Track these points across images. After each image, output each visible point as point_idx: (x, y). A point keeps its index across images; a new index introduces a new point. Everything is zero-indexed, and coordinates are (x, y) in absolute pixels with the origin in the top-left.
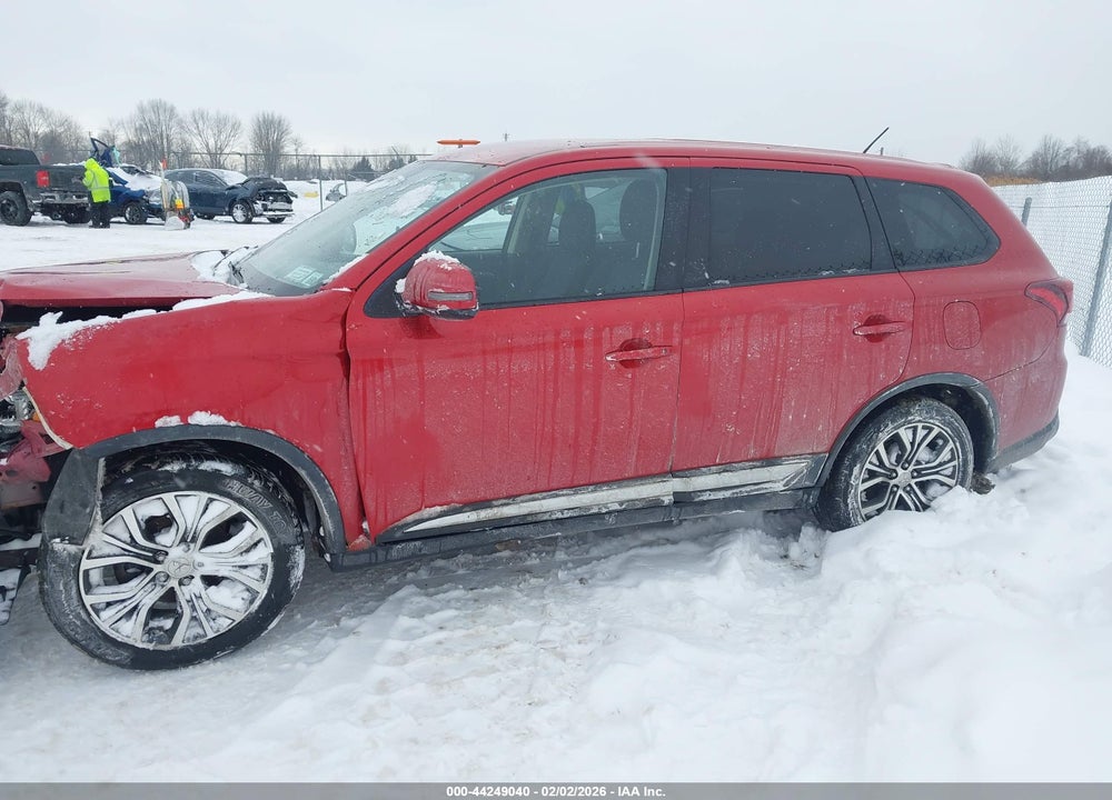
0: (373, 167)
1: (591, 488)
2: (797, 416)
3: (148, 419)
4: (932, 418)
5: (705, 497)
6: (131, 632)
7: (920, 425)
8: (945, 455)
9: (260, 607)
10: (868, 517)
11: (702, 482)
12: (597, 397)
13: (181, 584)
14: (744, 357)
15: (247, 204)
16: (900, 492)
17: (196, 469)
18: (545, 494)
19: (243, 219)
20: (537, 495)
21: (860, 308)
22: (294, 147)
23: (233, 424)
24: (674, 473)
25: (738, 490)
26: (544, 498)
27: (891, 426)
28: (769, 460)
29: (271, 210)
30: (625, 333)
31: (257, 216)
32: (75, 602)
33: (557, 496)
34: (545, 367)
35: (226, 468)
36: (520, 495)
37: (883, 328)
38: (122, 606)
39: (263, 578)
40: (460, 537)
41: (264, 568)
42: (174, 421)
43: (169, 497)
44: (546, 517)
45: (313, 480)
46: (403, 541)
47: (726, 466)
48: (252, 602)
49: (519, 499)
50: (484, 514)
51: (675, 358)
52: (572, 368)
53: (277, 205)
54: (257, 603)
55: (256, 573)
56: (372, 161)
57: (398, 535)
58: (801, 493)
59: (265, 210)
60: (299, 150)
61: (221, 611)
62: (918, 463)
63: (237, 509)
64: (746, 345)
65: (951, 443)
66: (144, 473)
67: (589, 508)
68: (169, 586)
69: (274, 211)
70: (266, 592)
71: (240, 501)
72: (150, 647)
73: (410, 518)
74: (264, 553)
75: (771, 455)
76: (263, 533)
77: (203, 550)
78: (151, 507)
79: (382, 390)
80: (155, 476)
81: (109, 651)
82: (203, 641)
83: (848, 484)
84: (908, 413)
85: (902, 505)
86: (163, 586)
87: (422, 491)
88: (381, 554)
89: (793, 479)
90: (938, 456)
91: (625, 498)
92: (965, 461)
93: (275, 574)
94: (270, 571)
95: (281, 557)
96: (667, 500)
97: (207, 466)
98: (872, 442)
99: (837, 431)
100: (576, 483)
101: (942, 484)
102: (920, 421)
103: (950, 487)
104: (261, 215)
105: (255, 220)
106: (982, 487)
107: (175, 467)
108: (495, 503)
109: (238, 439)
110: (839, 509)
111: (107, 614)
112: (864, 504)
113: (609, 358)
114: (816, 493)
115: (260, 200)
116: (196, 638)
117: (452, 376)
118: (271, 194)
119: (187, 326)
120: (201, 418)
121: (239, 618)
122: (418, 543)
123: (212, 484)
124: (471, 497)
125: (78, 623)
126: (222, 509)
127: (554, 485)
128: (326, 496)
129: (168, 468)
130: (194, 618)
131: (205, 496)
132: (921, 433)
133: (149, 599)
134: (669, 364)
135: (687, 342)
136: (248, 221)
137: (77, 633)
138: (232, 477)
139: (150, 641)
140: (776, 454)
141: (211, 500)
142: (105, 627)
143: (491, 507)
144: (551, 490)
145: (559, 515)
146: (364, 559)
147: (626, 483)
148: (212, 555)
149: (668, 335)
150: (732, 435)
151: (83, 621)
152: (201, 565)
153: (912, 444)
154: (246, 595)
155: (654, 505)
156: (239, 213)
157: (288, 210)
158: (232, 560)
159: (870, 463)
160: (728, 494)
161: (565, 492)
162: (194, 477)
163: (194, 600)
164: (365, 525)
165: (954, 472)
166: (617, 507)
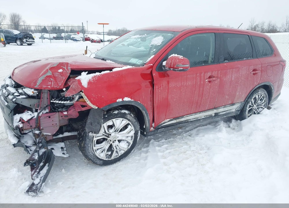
0: (47, 29)
1: (199, 113)
2: (239, 93)
3: (115, 100)
4: (262, 93)
5: (221, 114)
6: (102, 156)
7: (260, 94)
8: (263, 101)
9: (131, 147)
10: (249, 117)
11: (221, 110)
12: (203, 90)
13: (113, 142)
14: (231, 79)
15: (21, 40)
16: (254, 110)
17: (121, 112)
18: (189, 115)
19: (20, 44)
20: (188, 115)
21: (252, 68)
22: (23, 23)
23: (132, 100)
24: (215, 108)
25: (226, 112)
26: (189, 116)
27: (255, 95)
28: (233, 104)
29: (28, 42)
30: (209, 74)
31: (24, 43)
32: (92, 149)
33: (192, 115)
34: (194, 83)
35: (127, 112)
36: (184, 116)
37: (256, 72)
38: (101, 149)
39: (132, 139)
40: (172, 127)
41: (132, 137)
42: (121, 100)
43: (114, 120)
44: (190, 121)
45: (146, 114)
46: (160, 128)
47: (225, 106)
48: (129, 146)
49: (184, 117)
50: (178, 120)
51: (219, 80)
52: (199, 83)
53: (30, 40)
54: (130, 146)
55: (130, 138)
56: (47, 28)
57: (160, 127)
58: (237, 111)
59: (27, 41)
60: (25, 24)
61: (122, 149)
62: (258, 103)
63: (128, 122)
64: (232, 76)
65: (265, 99)
66: (109, 114)
67: (198, 118)
68: (111, 143)
69: (29, 42)
70: (132, 143)
71: (129, 120)
72: (107, 159)
73: (163, 122)
74: (132, 133)
75: (233, 103)
76: (133, 128)
77: (119, 133)
78: (110, 123)
79: (160, 90)
80: (112, 115)
81: (98, 161)
82: (118, 157)
83: (246, 109)
84: (258, 92)
85: (255, 113)
86: (109, 143)
87: (166, 115)
88: (156, 131)
89: (237, 108)
90: (262, 101)
91: (205, 115)
92: (267, 102)
93: (134, 138)
94: (133, 137)
95: (136, 134)
96: (213, 115)
97: (123, 111)
98: (251, 98)
99: (246, 96)
100: (196, 112)
101: (262, 108)
102: (260, 93)
103: (264, 109)
104: (26, 43)
105: (23, 44)
106: (269, 108)
107: (116, 112)
108: (180, 118)
109: (133, 104)
110: (244, 115)
111: (98, 152)
112: (248, 114)
113: (206, 80)
114: (240, 111)
115: (25, 38)
116: (116, 156)
117: (175, 86)
118: (28, 37)
119: (119, 75)
120: (126, 99)
121: (126, 150)
122: (163, 128)
123: (123, 116)
124: (175, 116)
125: (92, 155)
126: (125, 122)
127: (191, 113)
128: (148, 118)
129: (115, 112)
130: (116, 151)
131: (122, 119)
132: (260, 96)
133: (107, 147)
134: (218, 81)
135: (221, 76)
136: (22, 45)
137: (92, 157)
138: (128, 114)
139: (107, 158)
140: (234, 102)
141: (123, 120)
142: (97, 155)
143: (179, 119)
144: (190, 114)
145: (192, 120)
146: (153, 133)
147: (206, 111)
148: (121, 134)
149: (218, 74)
150: (227, 99)
151: (93, 154)
152: (118, 137)
153: (258, 99)
154: (127, 144)
155: (211, 117)
156: (18, 42)
157: (33, 42)
158: (126, 135)
159: (250, 104)
160: (225, 113)
161: (194, 114)
162: (120, 114)
163: (116, 146)
164: (153, 125)
165: (264, 105)
166: (203, 117)
